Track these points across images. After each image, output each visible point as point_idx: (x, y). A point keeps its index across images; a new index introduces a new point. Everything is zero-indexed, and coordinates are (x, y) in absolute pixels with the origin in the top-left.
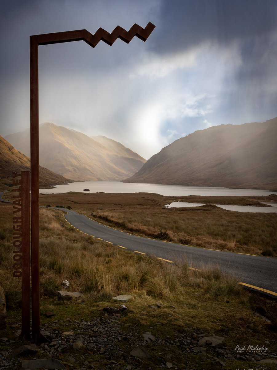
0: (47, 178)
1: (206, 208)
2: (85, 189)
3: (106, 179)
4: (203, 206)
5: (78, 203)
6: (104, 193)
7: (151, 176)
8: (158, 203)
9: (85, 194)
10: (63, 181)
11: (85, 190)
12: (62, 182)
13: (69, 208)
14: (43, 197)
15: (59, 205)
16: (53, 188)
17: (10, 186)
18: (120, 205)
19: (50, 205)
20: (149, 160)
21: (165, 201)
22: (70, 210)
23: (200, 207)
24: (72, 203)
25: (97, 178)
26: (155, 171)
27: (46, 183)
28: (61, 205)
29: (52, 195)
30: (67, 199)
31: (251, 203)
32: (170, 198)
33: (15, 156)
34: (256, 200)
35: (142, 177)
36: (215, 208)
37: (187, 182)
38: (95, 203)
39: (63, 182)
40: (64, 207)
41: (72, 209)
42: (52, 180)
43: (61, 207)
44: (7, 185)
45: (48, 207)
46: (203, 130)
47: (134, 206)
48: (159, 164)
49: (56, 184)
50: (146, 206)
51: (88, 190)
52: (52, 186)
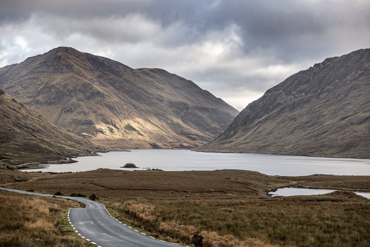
0: (61, 143)
1: (337, 197)
2: (127, 164)
3: (166, 146)
4: (331, 194)
5: (110, 189)
6: (160, 170)
7: (248, 140)
8: (254, 188)
9: (125, 172)
10: (90, 150)
11: (128, 166)
12: (88, 151)
14: (51, 179)
15: (77, 192)
16: (71, 163)
18: (185, 192)
19: (62, 193)
20: (244, 111)
21: (268, 184)
23: (326, 195)
24: (100, 188)
25: (150, 144)
26: (255, 131)
27: (59, 154)
28: (81, 193)
29: (69, 176)
30: (92, 181)
32: (278, 180)
33: (5, 106)
35: (231, 142)
36: (352, 197)
37: (311, 151)
38: (140, 188)
39: (90, 152)
40: (85, 196)
41: (98, 199)
42: (71, 148)
43: (80, 196)
45: (56, 196)
47: (209, 195)
48: (261, 119)
49: (77, 155)
50: (231, 193)
51: (132, 166)
52: (68, 159)
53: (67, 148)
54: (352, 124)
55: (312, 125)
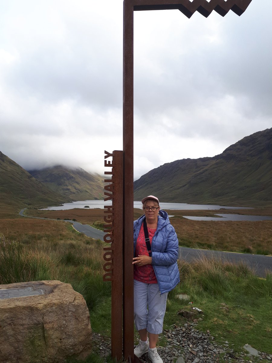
0: (57, 198)
1: (176, 218)
4: (173, 217)
5: (81, 216)
9: (86, 209)
11: (86, 207)
13: (74, 220)
15: (66, 218)
17: (29, 205)
19: (60, 218)
22: (76, 222)
23: (171, 217)
24: (77, 216)
25: (94, 198)
27: (56, 202)
29: (61, 211)
30: (72, 214)
31: (207, 215)
33: (33, 182)
34: (211, 213)
36: (182, 218)
38: (94, 216)
42: (61, 200)
43: (69, 219)
44: (26, 204)
45: (58, 220)
46: (170, 162)
48: (139, 188)
49: (64, 203)
51: (88, 207)
52: (60, 204)
53: (59, 200)
54: (175, 189)
55: (159, 190)
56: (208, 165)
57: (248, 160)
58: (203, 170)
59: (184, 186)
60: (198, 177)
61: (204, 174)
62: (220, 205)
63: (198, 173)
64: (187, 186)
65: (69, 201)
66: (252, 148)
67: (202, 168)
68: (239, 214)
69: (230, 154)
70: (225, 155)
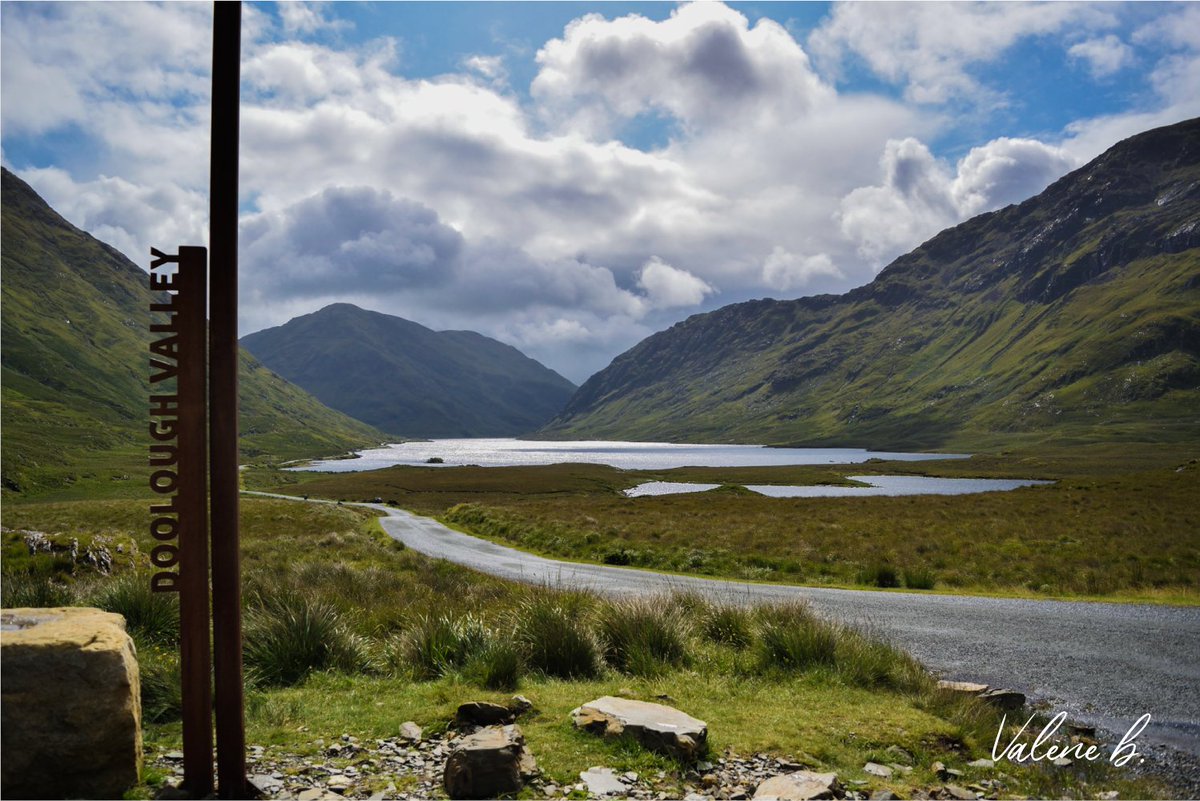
0: (340, 433)
4: (717, 490)
5: (413, 492)
7: (591, 424)
8: (609, 486)
9: (432, 469)
12: (377, 443)
13: (393, 504)
14: (330, 480)
18: (517, 493)
20: (584, 386)
21: (625, 480)
24: (401, 491)
26: (600, 411)
27: (337, 447)
28: (374, 498)
29: (352, 475)
30: (387, 482)
31: (825, 480)
32: (637, 474)
34: (838, 473)
35: (569, 427)
37: (674, 436)
38: (456, 489)
40: (381, 502)
42: (353, 439)
43: (375, 502)
47: (550, 495)
48: (607, 396)
49: (362, 448)
50: (580, 493)
52: (351, 453)
53: (348, 438)
54: (725, 400)
55: (675, 403)
56: (829, 319)
57: (953, 305)
58: (814, 335)
59: (752, 390)
60: (800, 360)
61: (816, 350)
62: (870, 449)
63: (799, 348)
64: (764, 389)
65: (379, 441)
66: (963, 264)
67: (813, 331)
68: (924, 474)
69: (896, 284)
70: (881, 288)
